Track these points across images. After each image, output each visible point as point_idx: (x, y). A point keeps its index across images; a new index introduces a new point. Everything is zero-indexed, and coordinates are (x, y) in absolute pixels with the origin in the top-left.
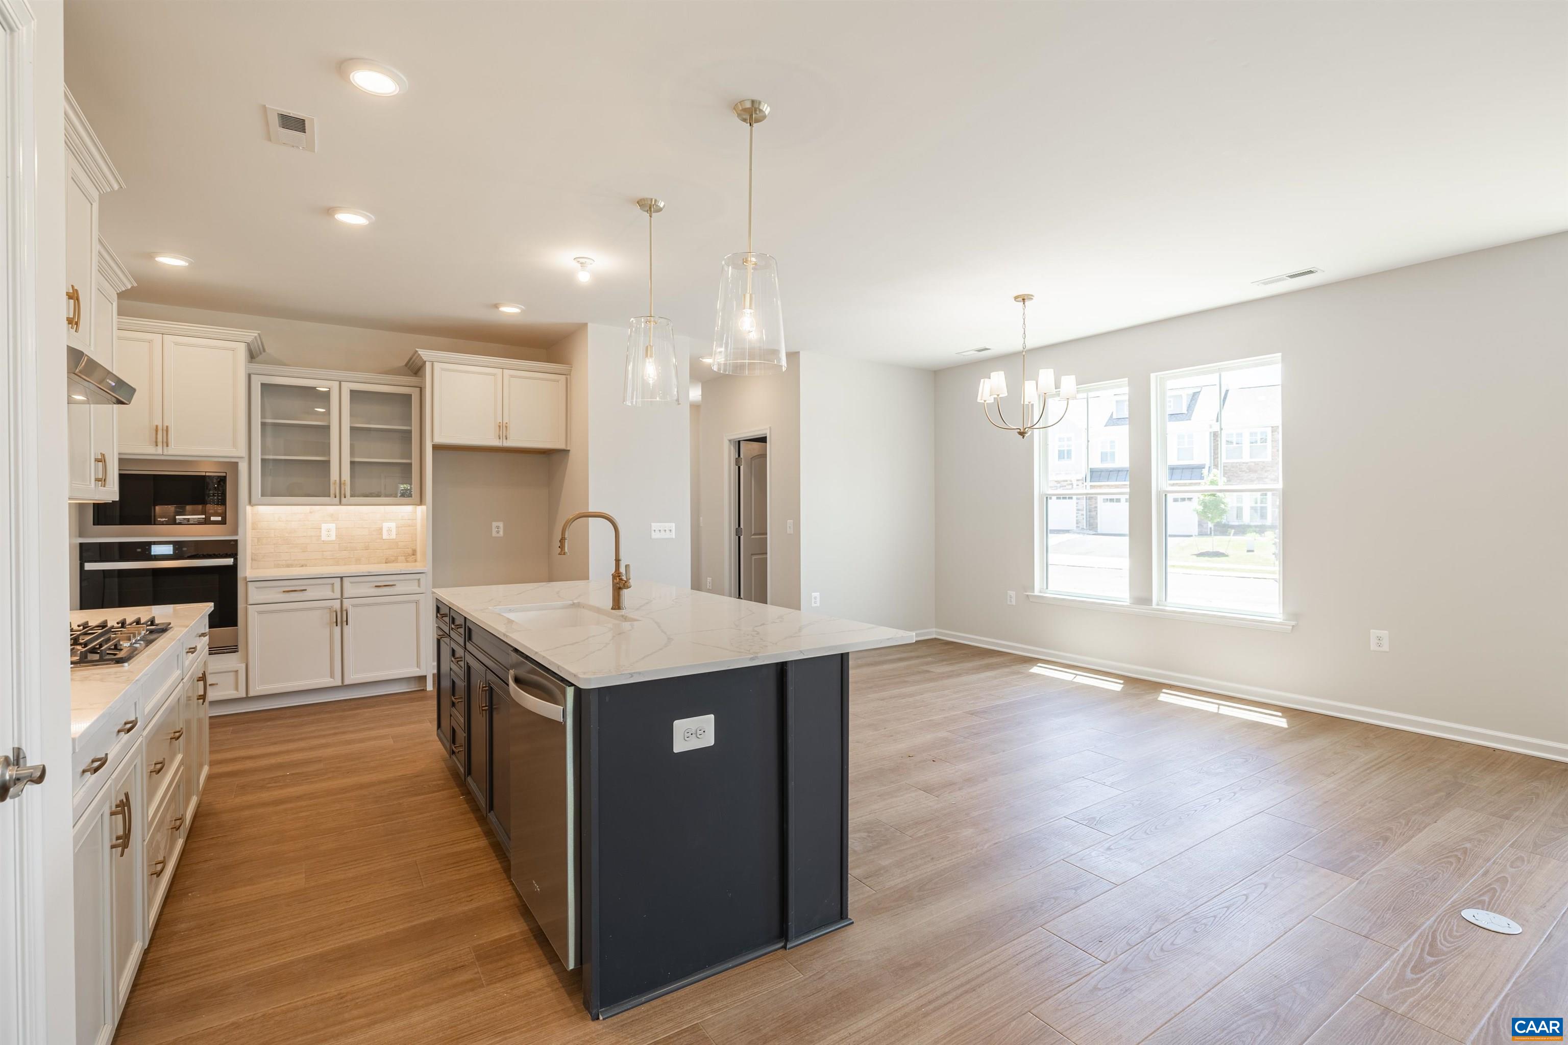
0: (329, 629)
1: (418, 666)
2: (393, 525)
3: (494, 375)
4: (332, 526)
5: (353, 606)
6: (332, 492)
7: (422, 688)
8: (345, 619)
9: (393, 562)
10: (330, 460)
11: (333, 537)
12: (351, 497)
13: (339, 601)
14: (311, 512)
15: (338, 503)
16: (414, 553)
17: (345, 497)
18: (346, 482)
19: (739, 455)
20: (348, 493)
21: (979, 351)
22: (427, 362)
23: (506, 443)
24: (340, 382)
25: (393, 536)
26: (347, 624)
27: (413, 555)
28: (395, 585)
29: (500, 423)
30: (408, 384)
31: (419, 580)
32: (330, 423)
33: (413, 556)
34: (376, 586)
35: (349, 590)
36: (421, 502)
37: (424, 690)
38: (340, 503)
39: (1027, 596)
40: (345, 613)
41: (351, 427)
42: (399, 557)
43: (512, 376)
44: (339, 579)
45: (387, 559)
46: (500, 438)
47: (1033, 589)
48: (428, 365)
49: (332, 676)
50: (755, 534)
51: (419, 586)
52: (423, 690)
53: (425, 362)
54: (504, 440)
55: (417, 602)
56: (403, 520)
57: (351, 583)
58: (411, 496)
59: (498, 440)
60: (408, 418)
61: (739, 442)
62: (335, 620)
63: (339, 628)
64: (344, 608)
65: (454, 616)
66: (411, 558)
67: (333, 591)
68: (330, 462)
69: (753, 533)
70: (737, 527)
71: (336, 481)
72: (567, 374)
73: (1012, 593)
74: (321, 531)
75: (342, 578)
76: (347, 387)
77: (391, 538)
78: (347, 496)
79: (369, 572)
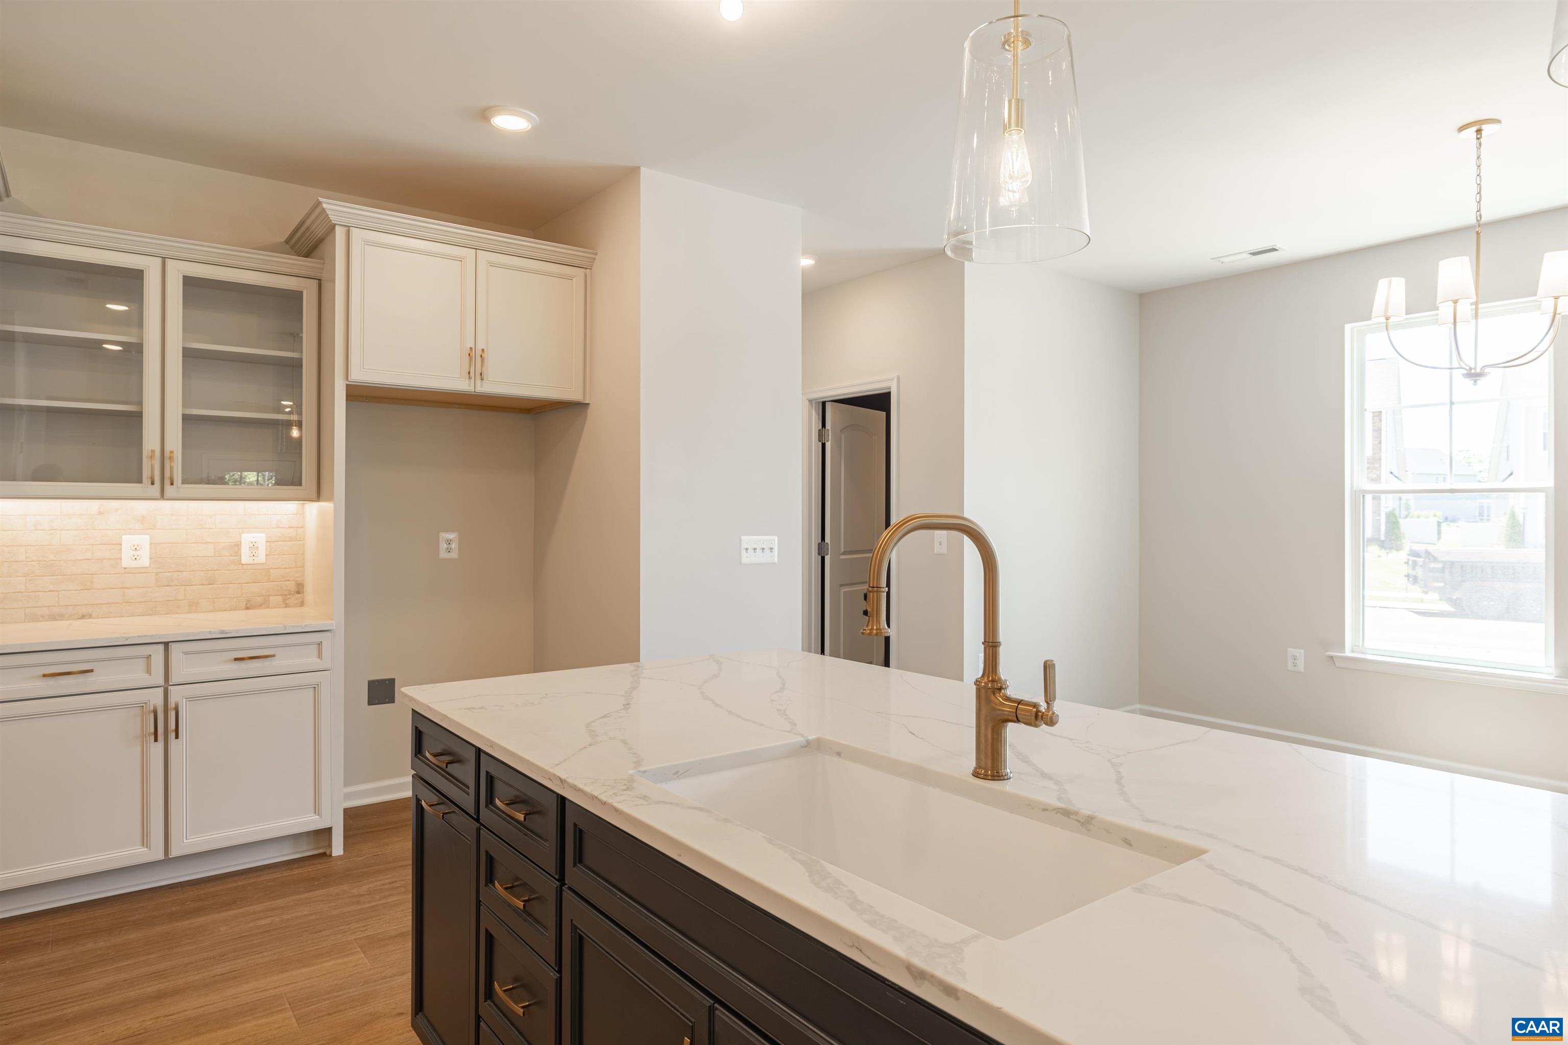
0: (138, 749)
1: (317, 810)
2: (260, 538)
3: (460, 260)
4: (144, 540)
5: (191, 699)
6: (146, 473)
7: (321, 851)
8: (172, 726)
9: (260, 606)
10: (141, 413)
11: (145, 561)
12: (183, 483)
13: (160, 691)
14: (100, 513)
15: (158, 495)
16: (300, 589)
17: (172, 484)
18: (175, 454)
19: (824, 425)
20: (178, 476)
21: (1254, 254)
22: (337, 228)
23: (482, 386)
24: (164, 259)
25: (261, 558)
26: (177, 737)
27: (298, 593)
28: (274, 656)
29: (471, 348)
30: (295, 271)
31: (320, 644)
32: (142, 339)
33: (298, 596)
34: (236, 659)
35: (182, 668)
36: (318, 496)
37: (325, 856)
38: (162, 496)
39: (1332, 657)
40: (172, 715)
41: (184, 349)
42: (271, 598)
43: (492, 265)
44: (161, 647)
45: (249, 601)
46: (470, 378)
47: (1342, 646)
48: (339, 232)
49: (145, 841)
50: (844, 553)
51: (320, 656)
52: (324, 854)
53: (333, 227)
54: (478, 382)
55: (315, 688)
56: (278, 527)
57: (186, 653)
58: (300, 484)
59: (467, 380)
60: (294, 337)
61: (824, 404)
62: (152, 730)
63: (160, 744)
64: (172, 705)
65: (493, 772)
66: (293, 600)
67: (149, 671)
68: (142, 417)
69: (842, 550)
70: (820, 541)
71: (153, 451)
72: (586, 266)
73: (1300, 653)
74: (121, 549)
75: (166, 644)
76: (177, 271)
77: (257, 560)
78: (175, 483)
79: (223, 632)
